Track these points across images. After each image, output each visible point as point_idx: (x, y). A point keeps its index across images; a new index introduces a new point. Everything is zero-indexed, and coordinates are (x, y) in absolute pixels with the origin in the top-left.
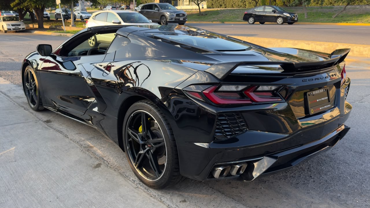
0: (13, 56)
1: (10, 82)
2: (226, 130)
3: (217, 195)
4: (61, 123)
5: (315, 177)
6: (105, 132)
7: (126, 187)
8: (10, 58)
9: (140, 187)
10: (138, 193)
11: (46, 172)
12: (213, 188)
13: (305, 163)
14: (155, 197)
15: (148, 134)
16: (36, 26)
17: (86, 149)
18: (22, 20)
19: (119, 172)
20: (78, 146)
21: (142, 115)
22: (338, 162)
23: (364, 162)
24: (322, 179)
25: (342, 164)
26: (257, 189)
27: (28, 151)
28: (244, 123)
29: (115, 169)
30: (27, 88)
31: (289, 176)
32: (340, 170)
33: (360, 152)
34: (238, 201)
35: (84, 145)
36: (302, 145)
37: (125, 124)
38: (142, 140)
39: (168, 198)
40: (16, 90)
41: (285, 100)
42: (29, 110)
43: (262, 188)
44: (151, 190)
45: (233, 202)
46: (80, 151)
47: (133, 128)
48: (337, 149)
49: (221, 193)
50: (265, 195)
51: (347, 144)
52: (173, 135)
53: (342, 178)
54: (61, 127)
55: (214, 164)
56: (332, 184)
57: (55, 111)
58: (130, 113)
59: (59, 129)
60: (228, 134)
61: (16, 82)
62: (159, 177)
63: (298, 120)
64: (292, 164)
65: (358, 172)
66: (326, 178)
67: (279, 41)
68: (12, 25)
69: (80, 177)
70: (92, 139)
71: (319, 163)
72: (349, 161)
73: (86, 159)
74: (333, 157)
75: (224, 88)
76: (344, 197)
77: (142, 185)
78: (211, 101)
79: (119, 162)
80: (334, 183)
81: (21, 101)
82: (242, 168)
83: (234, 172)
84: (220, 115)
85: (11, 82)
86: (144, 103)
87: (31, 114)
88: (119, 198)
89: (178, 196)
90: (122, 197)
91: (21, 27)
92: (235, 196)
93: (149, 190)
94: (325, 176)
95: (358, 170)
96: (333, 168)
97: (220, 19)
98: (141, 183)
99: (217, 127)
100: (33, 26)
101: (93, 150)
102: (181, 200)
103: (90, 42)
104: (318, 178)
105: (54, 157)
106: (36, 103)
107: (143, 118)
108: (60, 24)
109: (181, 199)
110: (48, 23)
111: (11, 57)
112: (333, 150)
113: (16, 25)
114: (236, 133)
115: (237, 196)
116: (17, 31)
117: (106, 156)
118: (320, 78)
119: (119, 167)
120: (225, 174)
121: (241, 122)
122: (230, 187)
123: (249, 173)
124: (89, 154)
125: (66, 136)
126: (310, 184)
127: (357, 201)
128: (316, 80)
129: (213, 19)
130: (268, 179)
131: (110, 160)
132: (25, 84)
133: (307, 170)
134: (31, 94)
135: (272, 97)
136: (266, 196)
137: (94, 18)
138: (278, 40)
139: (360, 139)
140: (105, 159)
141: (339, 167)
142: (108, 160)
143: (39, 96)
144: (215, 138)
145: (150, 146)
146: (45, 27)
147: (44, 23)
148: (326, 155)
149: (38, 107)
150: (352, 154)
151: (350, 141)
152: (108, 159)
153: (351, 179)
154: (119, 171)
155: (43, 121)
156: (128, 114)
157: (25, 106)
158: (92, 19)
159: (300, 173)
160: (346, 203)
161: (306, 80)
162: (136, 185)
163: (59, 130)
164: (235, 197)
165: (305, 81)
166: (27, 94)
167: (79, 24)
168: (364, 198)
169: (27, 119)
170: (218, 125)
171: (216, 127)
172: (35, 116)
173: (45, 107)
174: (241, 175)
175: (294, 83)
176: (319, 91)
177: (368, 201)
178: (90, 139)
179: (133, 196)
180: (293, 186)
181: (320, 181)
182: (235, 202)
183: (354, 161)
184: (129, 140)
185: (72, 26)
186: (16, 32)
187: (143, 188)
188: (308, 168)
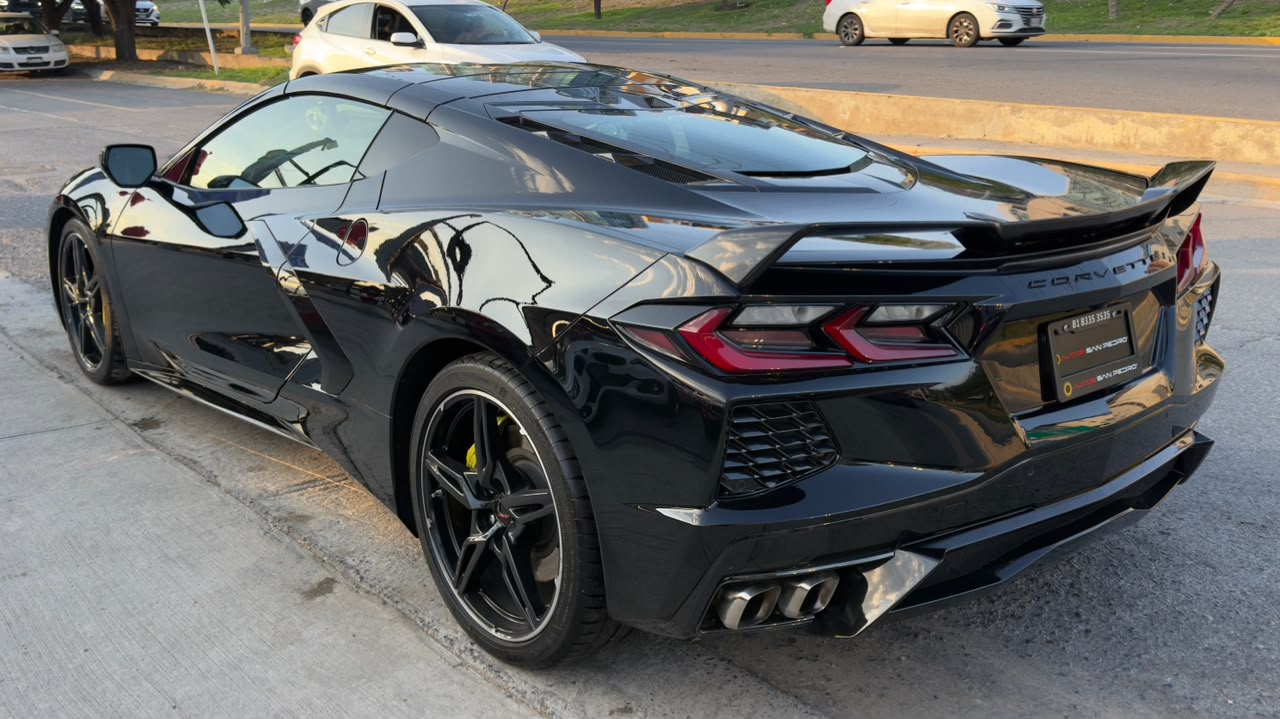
0: (19, 171)
1: (8, 274)
2: (761, 460)
3: (741, 686)
4: (192, 429)
5: (1092, 618)
6: (352, 462)
7: (421, 665)
8: (9, 178)
9: (471, 662)
10: (463, 685)
11: (134, 612)
12: (730, 661)
13: (1061, 567)
14: (524, 697)
15: (497, 476)
16: (109, 53)
17: (283, 527)
18: (54, 29)
19: (398, 610)
20: (254, 516)
21: (476, 406)
22: (1178, 560)
23: (1268, 560)
24: (1118, 622)
25: (1190, 566)
26: (884, 660)
27: (70, 538)
28: (823, 434)
29: (386, 599)
30: (71, 300)
31: (1003, 613)
32: (1184, 590)
33: (1260, 522)
34: (815, 707)
35: (277, 510)
36: (1032, 507)
37: (418, 439)
38: (478, 496)
39: (569, 700)
40: (29, 306)
41: (966, 352)
42: (78, 381)
43: (903, 658)
44: (510, 673)
45: (796, 710)
46: (262, 532)
47: (446, 452)
48: (1178, 515)
49: (757, 677)
50: (912, 684)
51: (1217, 493)
52: (581, 478)
53: (1188, 619)
54: (193, 446)
55: (721, 581)
56: (1150, 642)
57: (170, 384)
58: (434, 399)
59: (184, 452)
60: (767, 473)
61: (30, 273)
62: (537, 627)
63: (1017, 421)
64: (1000, 574)
65: (1244, 598)
66: (1132, 621)
67: (1006, 108)
68: (18, 50)
69: (256, 630)
70: (305, 489)
71: (1112, 565)
72: (1216, 558)
73: (281, 563)
74: (1164, 544)
75: (753, 315)
76: (1187, 686)
77: (478, 657)
78: (706, 360)
79: (399, 572)
80: (1157, 638)
81: (48, 347)
82: (823, 591)
83: (793, 607)
84: (740, 408)
85: (13, 274)
86: (482, 364)
87: (86, 397)
88: (395, 703)
89: (604, 693)
90: (405, 700)
91: (52, 57)
92: (807, 687)
93: (501, 675)
94: (1129, 613)
95: (1245, 589)
96: (1159, 584)
97: (800, 22)
98: (475, 647)
99: (729, 451)
100: (98, 52)
101: (308, 530)
102: (614, 706)
103: (311, 116)
104: (1103, 621)
105: (166, 555)
106: (101, 356)
107: (480, 417)
108: (199, 45)
109: (614, 704)
110: (154, 39)
111: (12, 174)
112: (1168, 517)
113: (32, 48)
114: (798, 469)
115: (813, 687)
116: (35, 71)
117: (353, 552)
118: (1095, 273)
119: (399, 592)
120: (761, 613)
121: (816, 431)
122: (790, 656)
123: (848, 609)
124: (294, 543)
125: (212, 480)
126: (1071, 642)
127: (1230, 702)
128: (1080, 280)
129: (771, 24)
130: (925, 626)
131: (367, 566)
132: (63, 283)
133: (1067, 593)
134: (82, 322)
135: (924, 342)
136: (916, 685)
137: (324, 24)
138: (1000, 106)
139: (1263, 478)
140: (350, 561)
141: (1181, 578)
142: (362, 566)
143: (113, 330)
144: (723, 489)
145: (506, 516)
146: (144, 54)
147: (137, 40)
148: (1140, 536)
149: (109, 372)
150: (1230, 530)
151: (1228, 483)
152: (361, 561)
153: (1218, 623)
154: (399, 607)
155: (128, 422)
156: (426, 401)
157: (63, 366)
158: (318, 30)
159: (1042, 602)
160: (1190, 708)
161: (1044, 281)
162: (459, 657)
163: (185, 458)
164: (807, 692)
165: (1040, 284)
166: (70, 321)
167: (272, 43)
168: (1256, 689)
169: (71, 417)
170: (732, 444)
171: (725, 450)
172: (100, 402)
173: (137, 371)
174: (820, 615)
175: (1002, 291)
176: (1096, 317)
177: (1268, 701)
178: (298, 487)
179: (445, 695)
180: (1012, 651)
181: (1110, 632)
182: (805, 710)
183: (1236, 555)
184: (433, 495)
185: (244, 52)
186: (33, 75)
187: (481, 667)
188: (1072, 585)
